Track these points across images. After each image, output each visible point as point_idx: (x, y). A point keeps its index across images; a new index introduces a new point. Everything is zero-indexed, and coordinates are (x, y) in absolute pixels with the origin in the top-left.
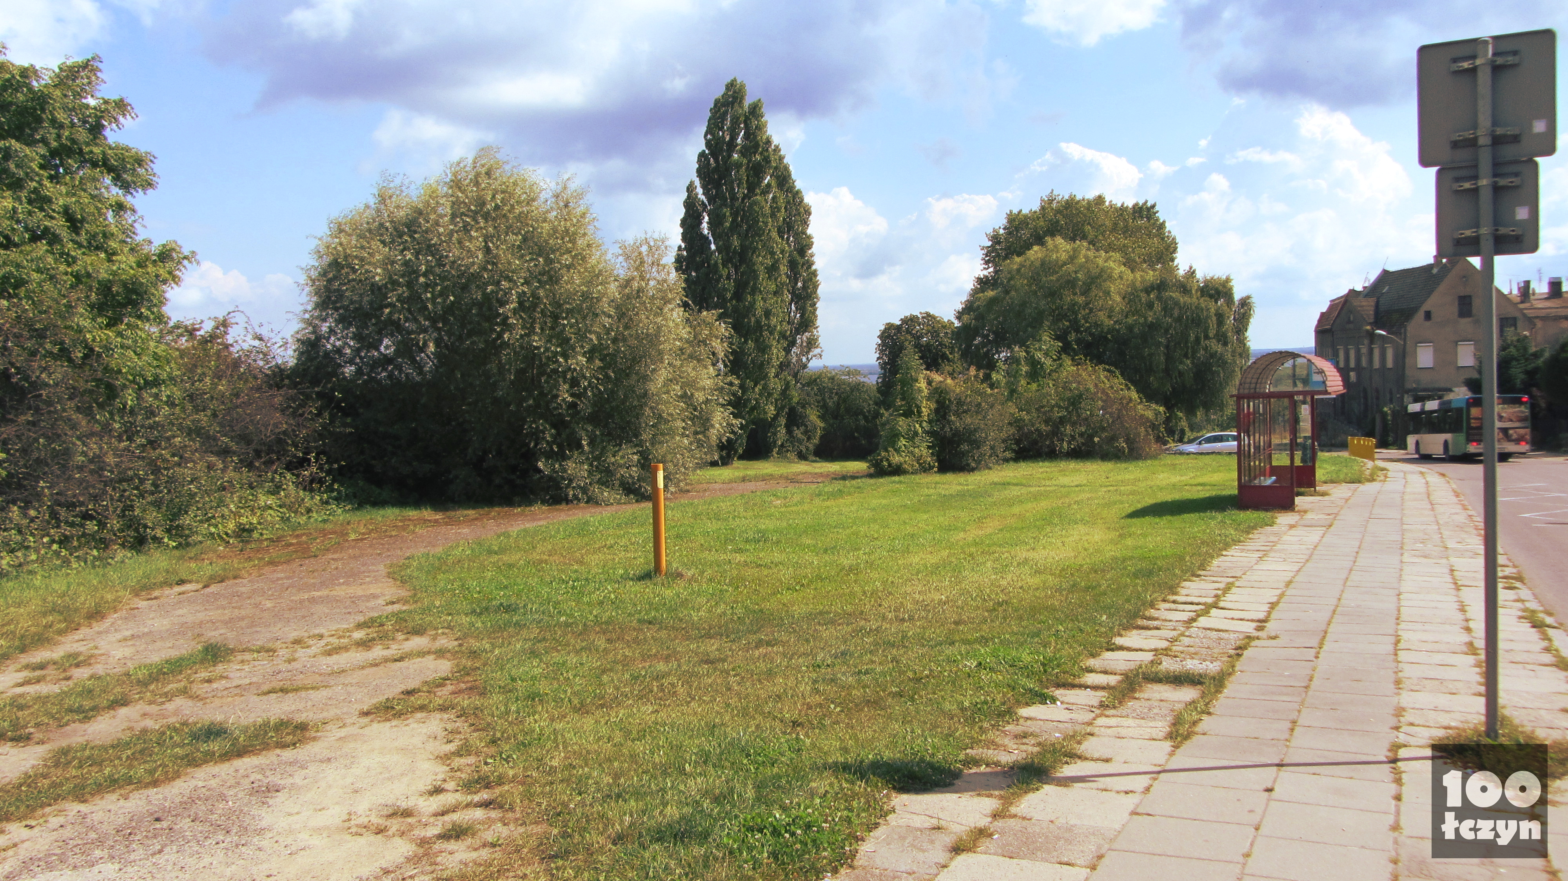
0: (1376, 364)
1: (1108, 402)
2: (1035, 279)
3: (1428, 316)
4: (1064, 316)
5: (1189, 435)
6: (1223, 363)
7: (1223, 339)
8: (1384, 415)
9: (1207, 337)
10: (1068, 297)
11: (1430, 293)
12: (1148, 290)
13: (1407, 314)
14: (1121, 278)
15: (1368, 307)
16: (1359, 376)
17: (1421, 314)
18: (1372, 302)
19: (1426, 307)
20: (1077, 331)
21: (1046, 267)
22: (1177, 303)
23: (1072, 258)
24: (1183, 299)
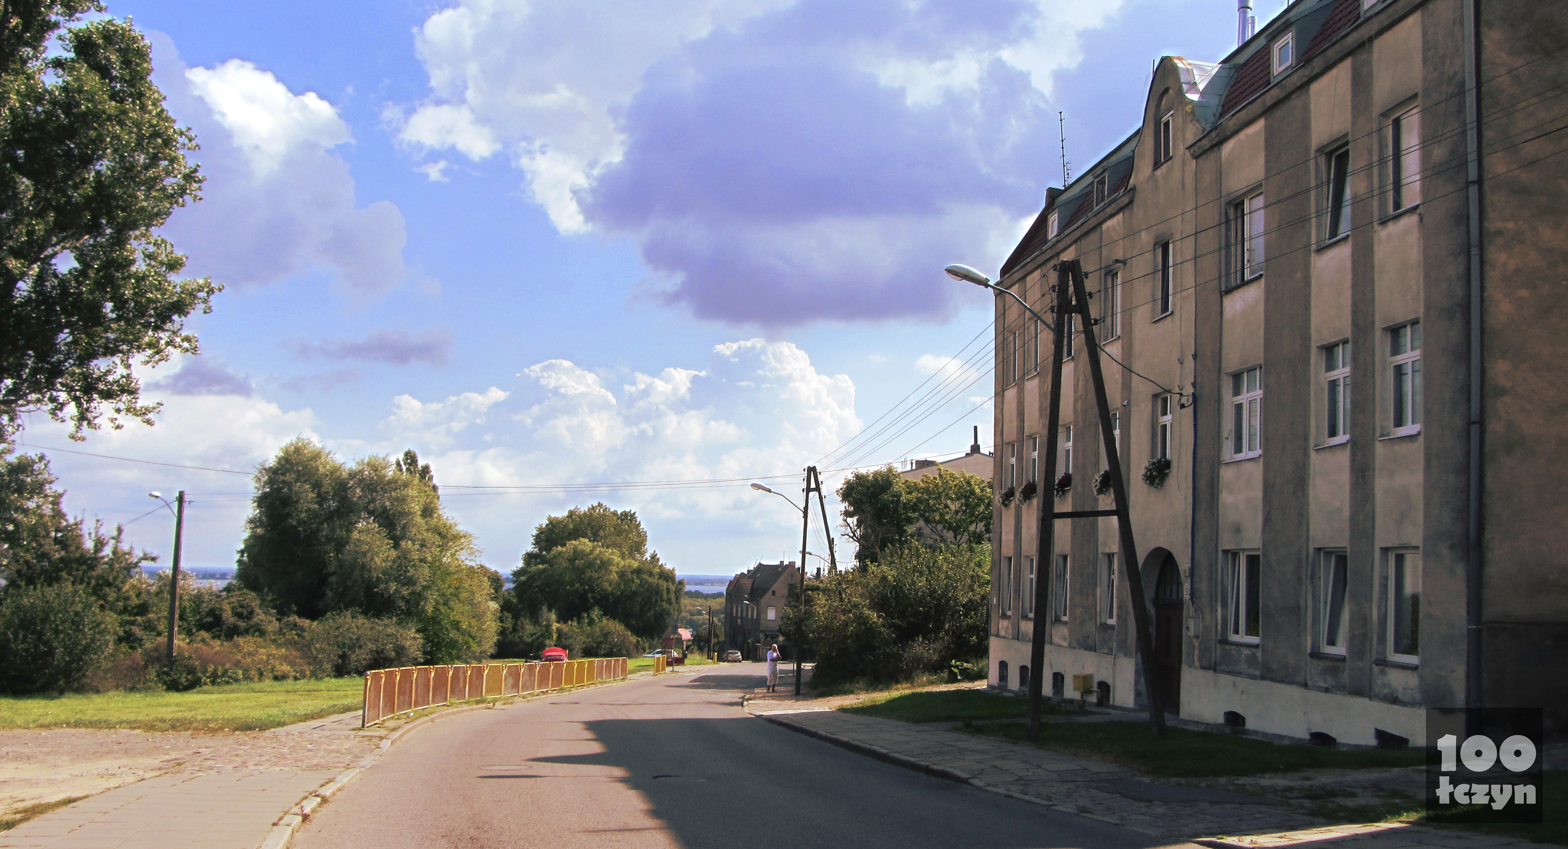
0: (750, 617)
1: (619, 636)
2: (572, 560)
3: (774, 593)
4: (586, 584)
5: (647, 651)
6: (669, 614)
7: (669, 602)
8: (748, 643)
9: (662, 600)
10: (588, 573)
11: (774, 582)
12: (633, 572)
13: (764, 591)
14: (618, 564)
15: (748, 584)
16: (742, 621)
17: (770, 592)
18: (751, 581)
19: (773, 588)
20: (593, 592)
21: (577, 554)
22: (647, 582)
23: (591, 552)
24: (650, 580)
